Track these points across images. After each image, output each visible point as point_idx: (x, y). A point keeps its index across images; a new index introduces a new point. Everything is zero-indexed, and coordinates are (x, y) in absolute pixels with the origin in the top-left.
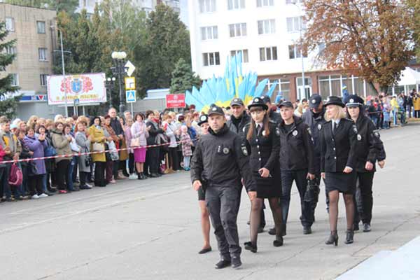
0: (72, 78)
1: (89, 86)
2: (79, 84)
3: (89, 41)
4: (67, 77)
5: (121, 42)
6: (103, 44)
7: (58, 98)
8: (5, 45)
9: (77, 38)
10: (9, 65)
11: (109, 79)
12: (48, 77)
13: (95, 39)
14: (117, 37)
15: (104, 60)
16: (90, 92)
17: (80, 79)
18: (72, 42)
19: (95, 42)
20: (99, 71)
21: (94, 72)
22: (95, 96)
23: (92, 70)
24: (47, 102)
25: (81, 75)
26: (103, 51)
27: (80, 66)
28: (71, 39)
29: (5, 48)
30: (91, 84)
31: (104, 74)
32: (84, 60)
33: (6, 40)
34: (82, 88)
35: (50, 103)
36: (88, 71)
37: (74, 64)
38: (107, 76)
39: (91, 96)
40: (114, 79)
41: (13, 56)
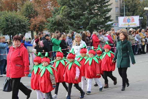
0: (127, 17)
1: (133, 20)
2: (130, 20)
3: (133, 5)
4: (125, 17)
5: (145, 4)
6: (138, 5)
7: (122, 25)
8: (109, 5)
9: (129, 3)
10: (110, 12)
11: (141, 18)
12: (119, 17)
13: (135, 4)
14: (144, 3)
15: (139, 11)
16: (133, 23)
17: (130, 18)
18: (128, 5)
19: (136, 5)
20: (137, 15)
21: (135, 16)
22: (135, 24)
23: (134, 15)
24: (118, 26)
25: (131, 17)
26: (138, 8)
27: (130, 13)
28: (127, 4)
29: (108, 6)
30: (134, 20)
31: (139, 16)
32: (132, 11)
33: (109, 3)
34: (131, 21)
35: (119, 26)
36: (133, 15)
37: (128, 13)
38: (140, 17)
39: (134, 24)
40: (142, 18)
41: (111, 9)
